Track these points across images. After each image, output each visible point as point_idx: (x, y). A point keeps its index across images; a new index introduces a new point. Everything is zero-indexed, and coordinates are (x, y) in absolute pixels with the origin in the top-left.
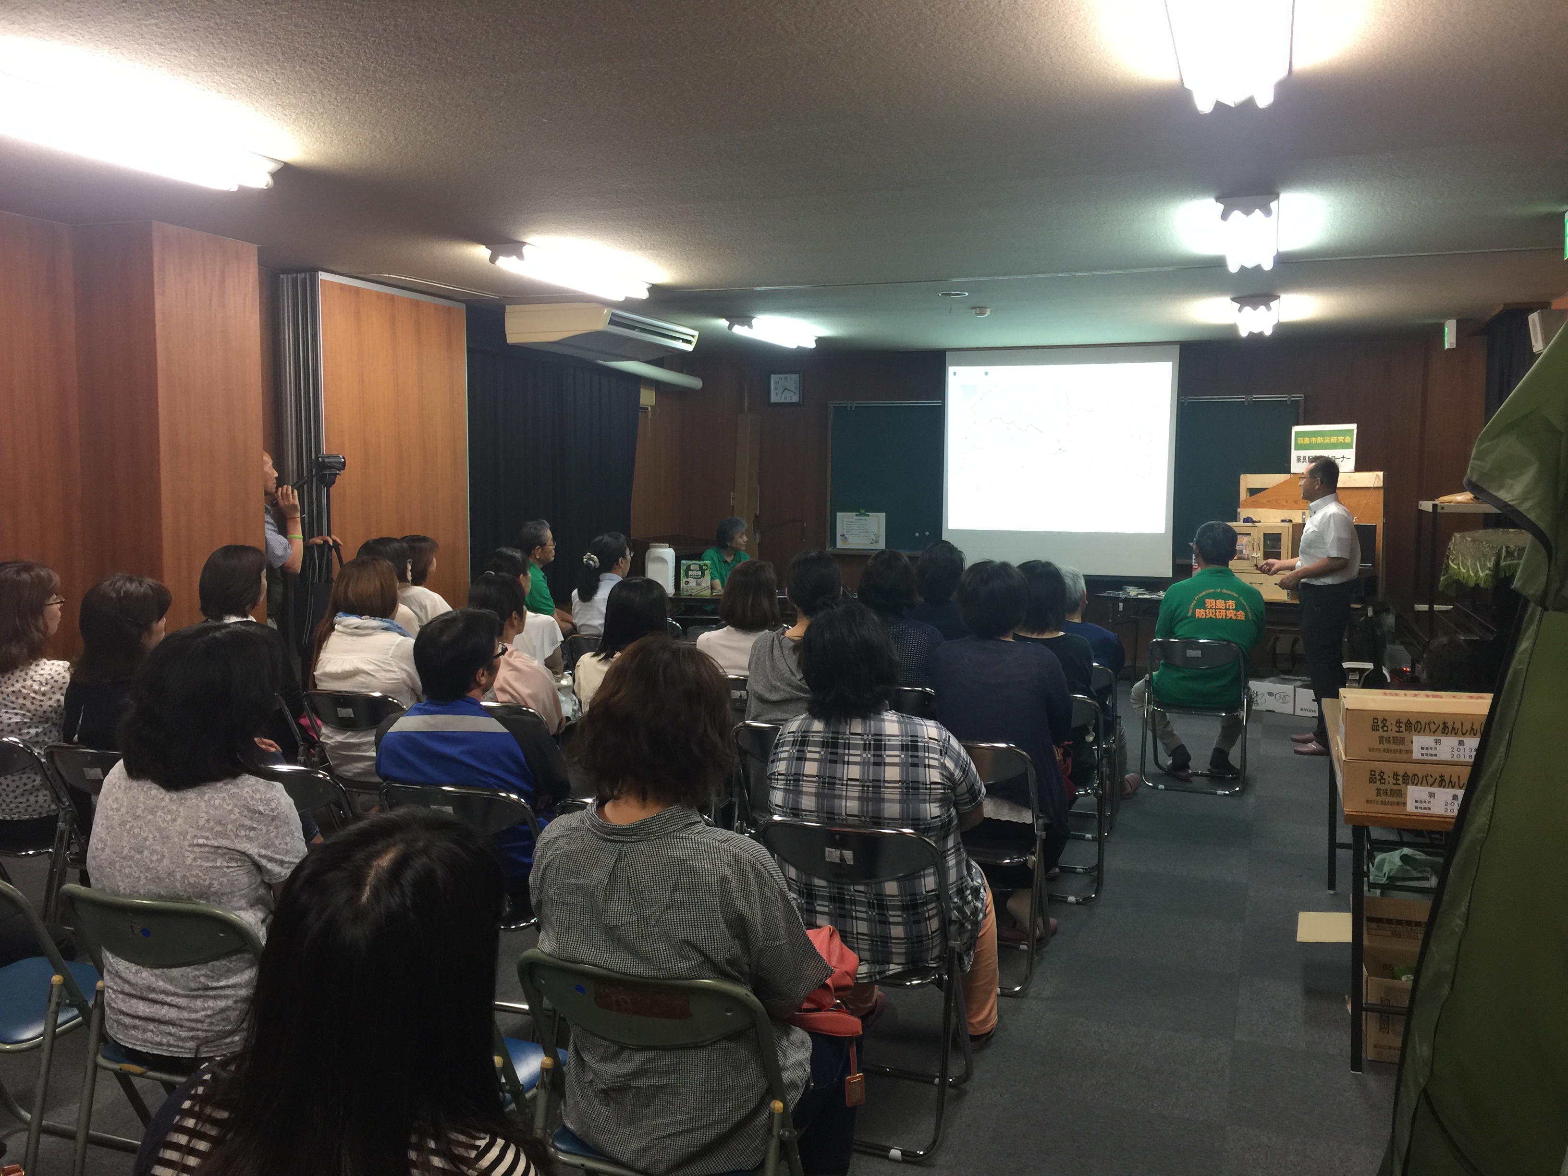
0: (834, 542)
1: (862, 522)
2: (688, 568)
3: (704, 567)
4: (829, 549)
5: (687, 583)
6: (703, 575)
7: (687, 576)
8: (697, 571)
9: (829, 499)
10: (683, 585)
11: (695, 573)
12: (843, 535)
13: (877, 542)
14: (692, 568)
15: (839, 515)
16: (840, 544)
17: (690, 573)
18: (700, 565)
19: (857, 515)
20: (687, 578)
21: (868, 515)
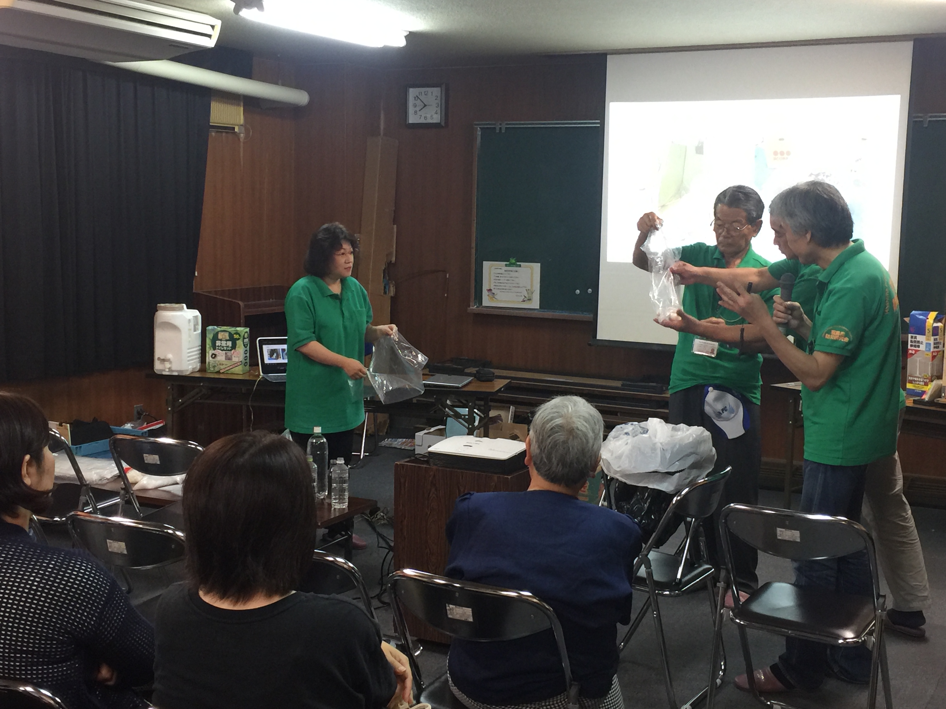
0: (479, 298)
1: (513, 274)
2: (215, 338)
3: (236, 336)
4: (474, 307)
5: (214, 356)
6: (234, 347)
7: (214, 347)
8: (227, 340)
9: (473, 245)
10: (209, 359)
11: (224, 343)
12: (490, 290)
13: (530, 300)
14: (220, 336)
15: (486, 265)
16: (486, 302)
17: (218, 343)
18: (230, 333)
19: (506, 265)
20: (214, 349)
21: (520, 266)
